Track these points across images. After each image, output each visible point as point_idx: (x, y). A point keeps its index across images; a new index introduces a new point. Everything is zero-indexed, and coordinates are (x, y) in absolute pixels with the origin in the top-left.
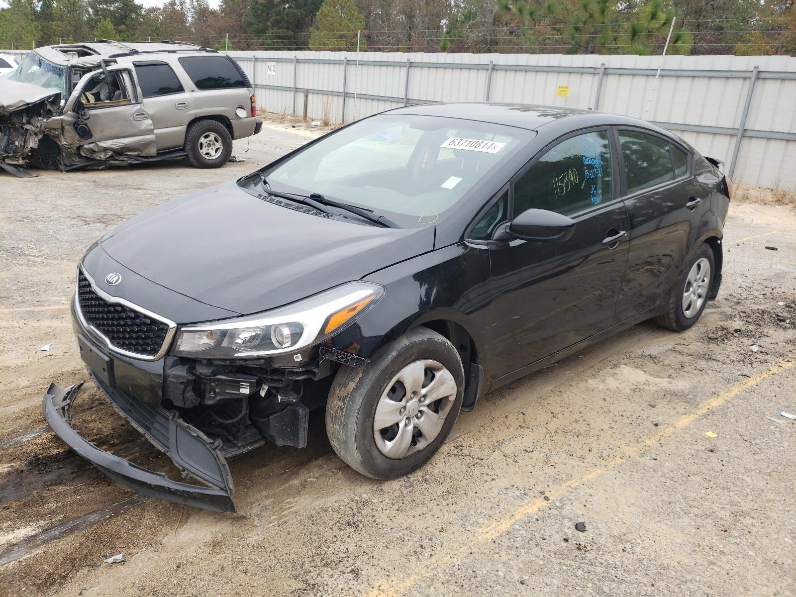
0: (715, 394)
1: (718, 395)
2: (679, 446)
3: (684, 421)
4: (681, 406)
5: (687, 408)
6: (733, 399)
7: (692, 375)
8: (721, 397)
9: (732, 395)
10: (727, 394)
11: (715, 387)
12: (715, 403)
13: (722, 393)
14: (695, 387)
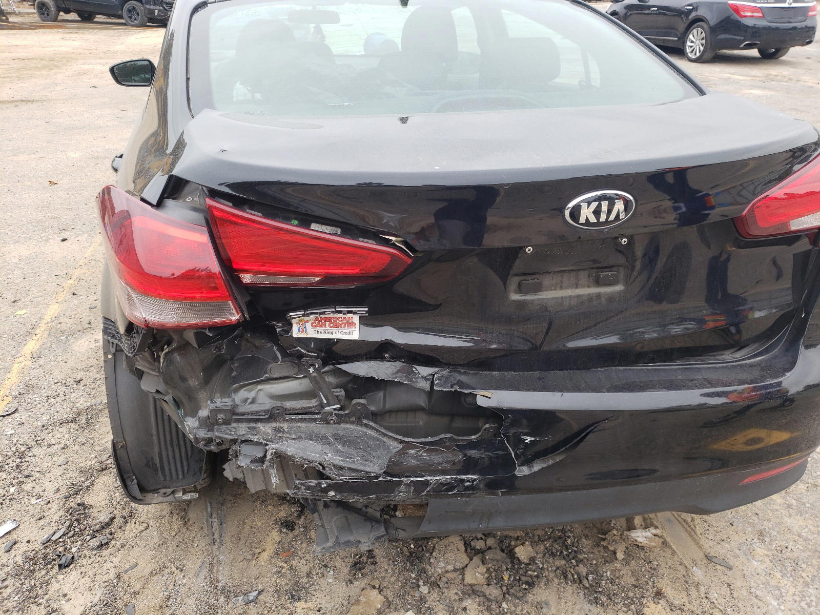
0: (36, 357)
1: (32, 357)
2: (44, 292)
3: (53, 310)
4: (67, 323)
5: (59, 325)
6: (12, 362)
7: (80, 366)
8: (29, 358)
9: (16, 367)
10: (23, 364)
11: (41, 366)
12: (32, 346)
13: (29, 363)
14: (65, 351)
